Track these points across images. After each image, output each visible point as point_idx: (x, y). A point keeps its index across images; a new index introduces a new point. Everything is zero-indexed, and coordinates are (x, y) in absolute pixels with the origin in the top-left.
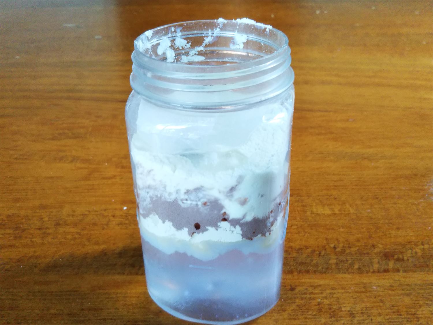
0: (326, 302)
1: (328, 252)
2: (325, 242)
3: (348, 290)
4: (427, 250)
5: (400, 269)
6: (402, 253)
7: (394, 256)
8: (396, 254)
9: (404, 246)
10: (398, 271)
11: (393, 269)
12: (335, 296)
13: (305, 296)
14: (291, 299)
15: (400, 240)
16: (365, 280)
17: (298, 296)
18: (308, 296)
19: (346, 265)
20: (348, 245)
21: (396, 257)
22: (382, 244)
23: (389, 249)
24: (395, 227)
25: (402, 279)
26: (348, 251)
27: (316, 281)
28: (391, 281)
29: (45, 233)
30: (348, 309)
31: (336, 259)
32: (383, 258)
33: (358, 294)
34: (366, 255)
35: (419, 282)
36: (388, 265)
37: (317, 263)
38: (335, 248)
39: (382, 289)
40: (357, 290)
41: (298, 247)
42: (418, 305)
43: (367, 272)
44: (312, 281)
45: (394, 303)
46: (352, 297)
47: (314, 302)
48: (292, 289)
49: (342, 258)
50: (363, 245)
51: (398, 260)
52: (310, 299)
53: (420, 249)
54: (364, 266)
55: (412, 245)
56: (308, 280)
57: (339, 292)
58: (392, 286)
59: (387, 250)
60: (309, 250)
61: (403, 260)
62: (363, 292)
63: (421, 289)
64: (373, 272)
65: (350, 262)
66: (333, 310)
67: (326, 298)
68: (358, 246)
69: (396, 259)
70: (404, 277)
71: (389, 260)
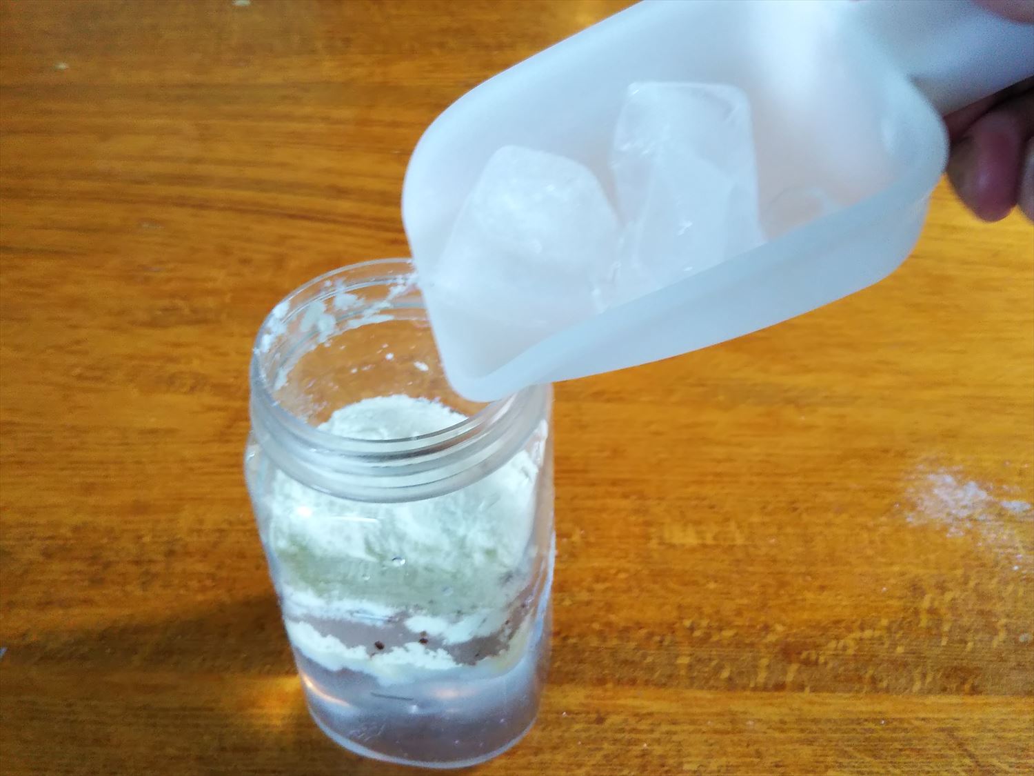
0: (658, 750)
1: (678, 639)
2: (675, 614)
3: (701, 727)
4: (867, 642)
5: (806, 684)
6: (817, 646)
7: (800, 653)
8: (806, 650)
9: (825, 629)
10: (801, 688)
11: (793, 682)
12: (675, 738)
13: (619, 736)
14: (595, 741)
15: (818, 616)
16: (737, 705)
17: (609, 734)
18: (627, 736)
19: (707, 669)
20: (717, 624)
21: (804, 655)
22: (784, 625)
23: (795, 634)
24: (817, 583)
25: (806, 707)
26: (715, 638)
27: (646, 703)
28: (785, 710)
29: (147, 573)
30: (694, 767)
31: (691, 655)
32: (780, 657)
33: (717, 736)
34: (748, 649)
35: (835, 716)
36: (785, 672)
37: (653, 662)
38: (692, 629)
39: (764, 728)
40: (719, 726)
41: (623, 624)
42: (822, 765)
43: (744, 688)
44: (637, 703)
45: (778, 759)
46: (706, 741)
47: (636, 750)
48: (600, 720)
49: (703, 653)
50: (747, 624)
51: (807, 663)
52: (630, 743)
53: (855, 639)
54: (741, 673)
55: (840, 628)
56: (630, 702)
57: (684, 731)
58: (783, 722)
59: (791, 640)
60: (643, 632)
61: (816, 663)
62: (728, 733)
63: (835, 732)
64: (755, 689)
65: (714, 663)
66: (666, 768)
67: (658, 741)
68: (738, 626)
69: (804, 659)
70: (811, 703)
71: (790, 662)
